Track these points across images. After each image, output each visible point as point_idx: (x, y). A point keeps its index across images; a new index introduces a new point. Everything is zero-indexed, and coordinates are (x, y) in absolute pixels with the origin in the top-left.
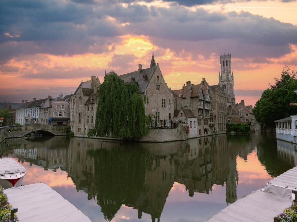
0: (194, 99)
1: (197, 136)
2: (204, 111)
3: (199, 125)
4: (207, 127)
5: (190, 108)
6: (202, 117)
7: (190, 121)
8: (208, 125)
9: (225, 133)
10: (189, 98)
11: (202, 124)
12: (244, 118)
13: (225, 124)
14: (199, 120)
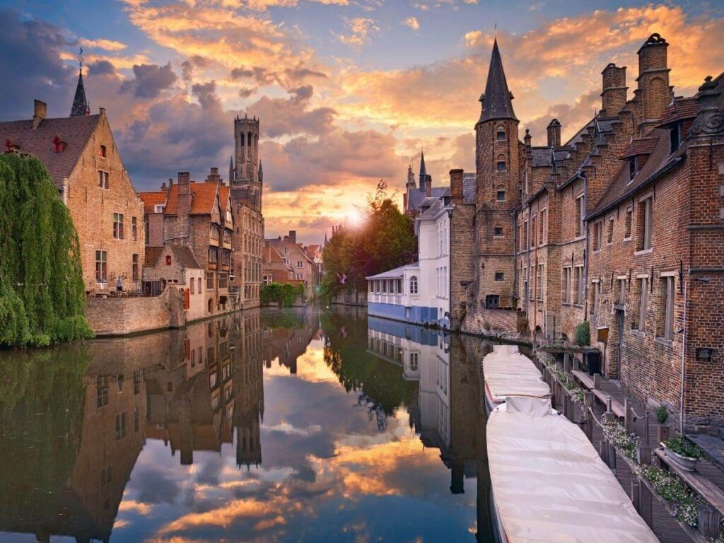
0: (197, 220)
1: (203, 316)
2: (220, 252)
3: (208, 288)
4: (224, 292)
5: (186, 242)
6: (214, 266)
7: (192, 277)
8: (226, 287)
9: (257, 307)
10: (183, 216)
11: (215, 287)
12: (293, 271)
13: (257, 284)
14: (208, 274)
